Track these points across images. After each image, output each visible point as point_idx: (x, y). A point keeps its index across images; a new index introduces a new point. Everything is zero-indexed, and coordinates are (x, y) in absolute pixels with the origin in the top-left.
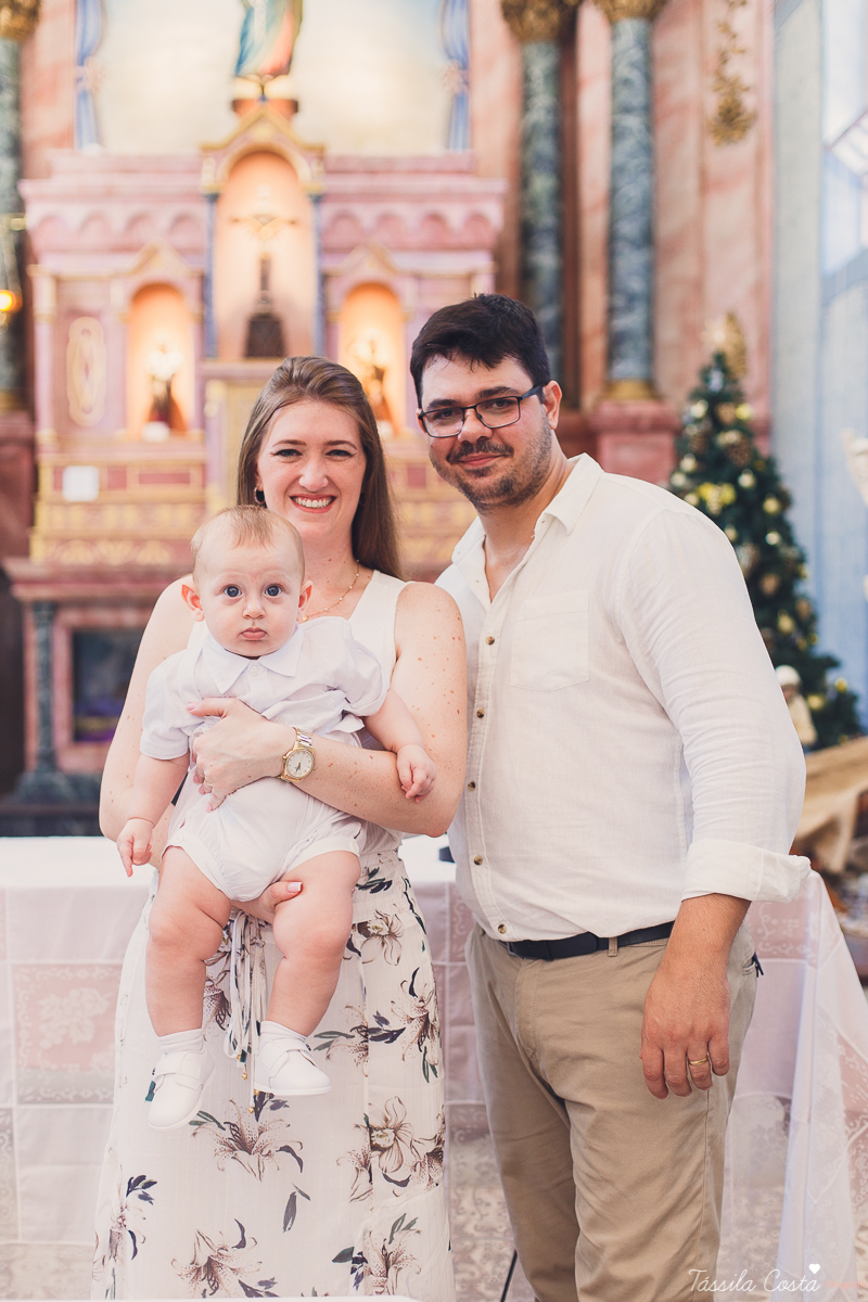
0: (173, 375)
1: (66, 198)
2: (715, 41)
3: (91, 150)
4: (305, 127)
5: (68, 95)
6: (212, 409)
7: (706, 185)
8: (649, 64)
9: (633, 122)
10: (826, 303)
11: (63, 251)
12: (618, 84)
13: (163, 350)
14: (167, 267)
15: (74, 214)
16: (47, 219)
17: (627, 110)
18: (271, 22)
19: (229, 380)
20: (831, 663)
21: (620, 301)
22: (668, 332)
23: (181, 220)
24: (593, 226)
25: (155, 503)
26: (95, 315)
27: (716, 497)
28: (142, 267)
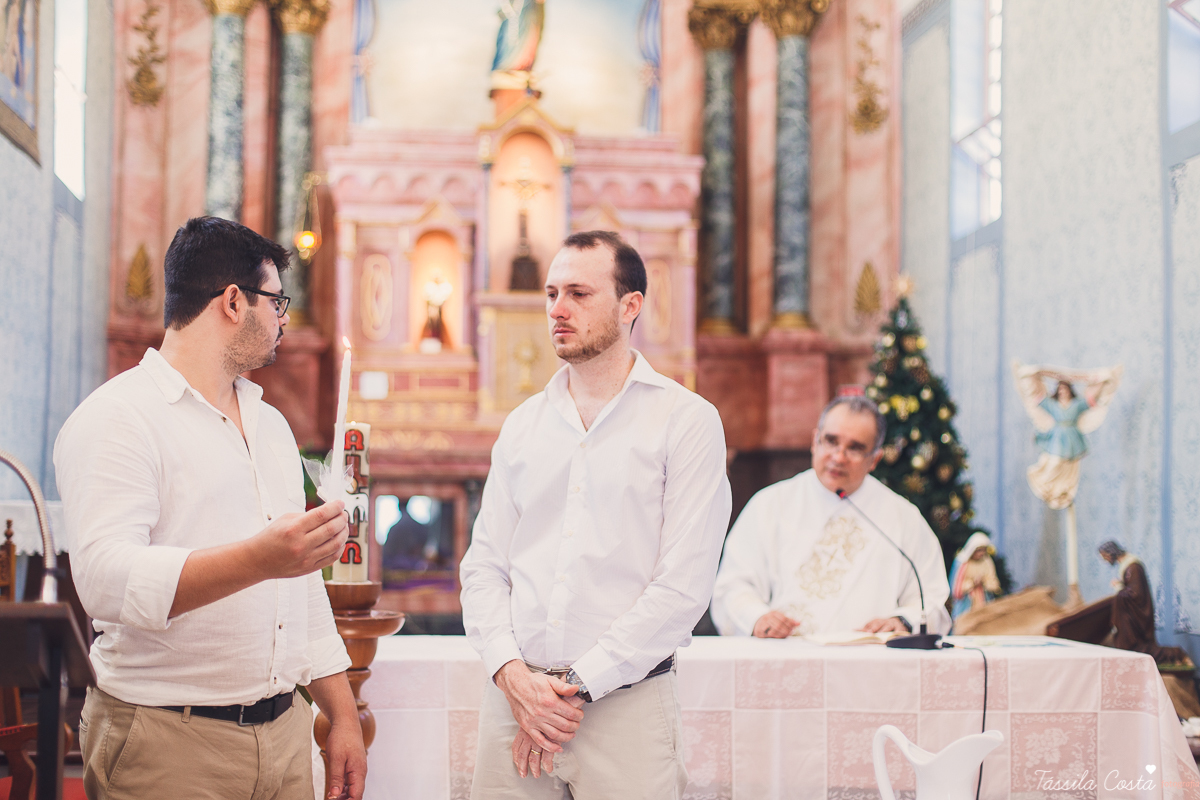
0: (445, 302)
1: (362, 161)
2: (855, 54)
3: (369, 122)
6: (484, 329)
7: (847, 164)
8: (807, 70)
9: (795, 115)
11: (357, 202)
12: (782, 85)
13: (437, 281)
14: (444, 218)
15: (367, 174)
16: (345, 178)
17: (791, 105)
18: (522, 31)
19: (498, 307)
21: (784, 252)
22: (819, 276)
23: (451, 181)
24: (761, 192)
25: (435, 402)
26: (384, 253)
27: (904, 406)
28: (425, 217)
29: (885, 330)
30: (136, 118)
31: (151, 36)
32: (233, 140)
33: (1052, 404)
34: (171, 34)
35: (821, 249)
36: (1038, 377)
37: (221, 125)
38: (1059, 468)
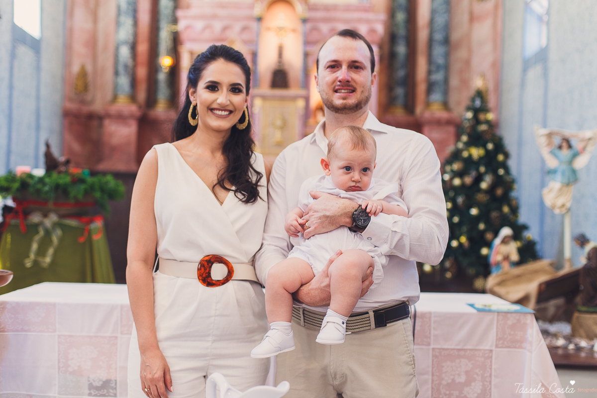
1: (196, 17)
6: (256, 110)
7: (472, 18)
10: (525, 70)
11: (194, 40)
15: (199, 25)
16: (188, 27)
19: (264, 98)
20: (525, 227)
21: (433, 68)
22: (454, 82)
23: (245, 29)
24: (423, 35)
27: (476, 152)
29: (468, 109)
32: (130, 7)
33: (557, 152)
35: (456, 67)
36: (550, 135)
38: (560, 190)
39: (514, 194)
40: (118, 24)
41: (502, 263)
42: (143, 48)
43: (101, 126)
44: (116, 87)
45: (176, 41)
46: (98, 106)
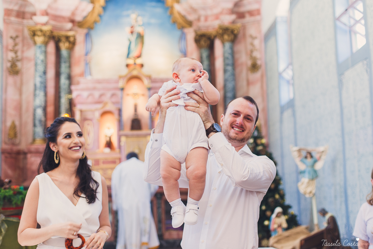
0: (111, 135)
1: (83, 90)
3: (89, 78)
4: (145, 70)
5: (82, 64)
6: (122, 144)
7: (249, 83)
8: (233, 53)
9: (229, 68)
10: (282, 112)
11: (82, 103)
12: (225, 59)
13: (109, 128)
14: (110, 107)
15: (85, 94)
16: (78, 96)
17: (228, 65)
18: (136, 44)
19: (127, 136)
20: (289, 207)
23: (113, 95)
25: (107, 169)
26: (91, 120)
28: (103, 107)
30: (11, 80)
31: (16, 52)
32: (42, 85)
33: (305, 160)
34: (23, 52)
36: (299, 151)
37: (38, 80)
38: (308, 183)
39: (281, 187)
40: (35, 95)
41: (277, 229)
42: (51, 109)
43: (25, 158)
44: (34, 134)
45: (71, 104)
46: (23, 146)
